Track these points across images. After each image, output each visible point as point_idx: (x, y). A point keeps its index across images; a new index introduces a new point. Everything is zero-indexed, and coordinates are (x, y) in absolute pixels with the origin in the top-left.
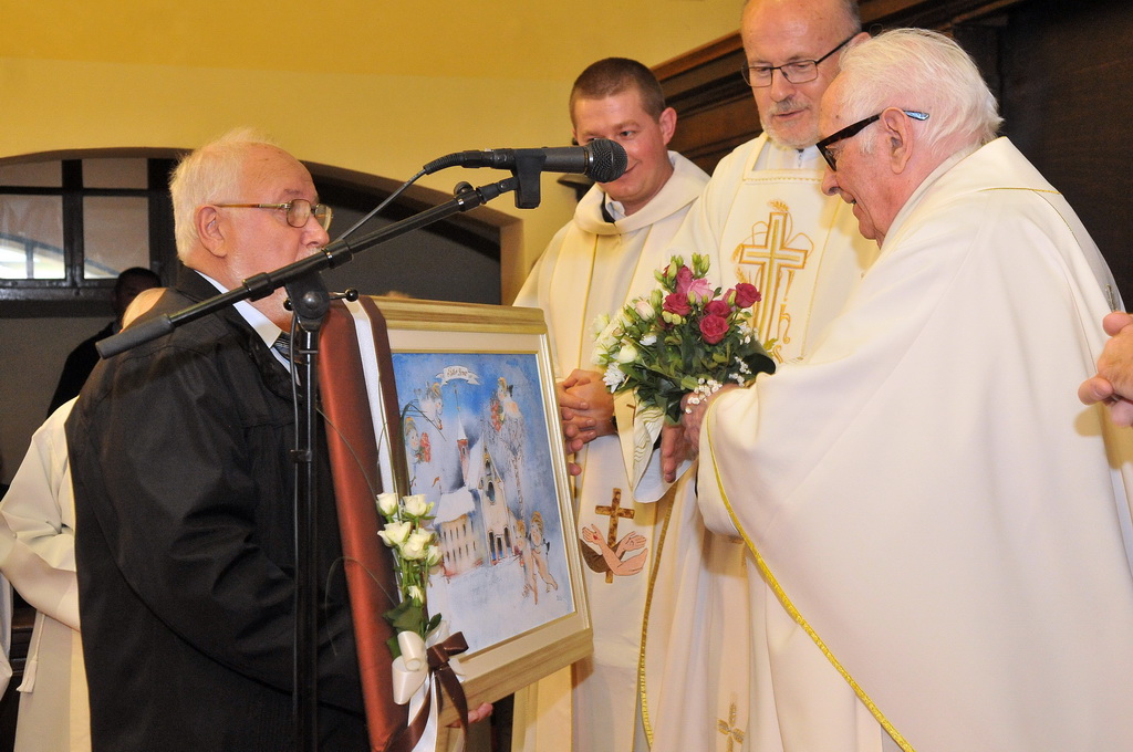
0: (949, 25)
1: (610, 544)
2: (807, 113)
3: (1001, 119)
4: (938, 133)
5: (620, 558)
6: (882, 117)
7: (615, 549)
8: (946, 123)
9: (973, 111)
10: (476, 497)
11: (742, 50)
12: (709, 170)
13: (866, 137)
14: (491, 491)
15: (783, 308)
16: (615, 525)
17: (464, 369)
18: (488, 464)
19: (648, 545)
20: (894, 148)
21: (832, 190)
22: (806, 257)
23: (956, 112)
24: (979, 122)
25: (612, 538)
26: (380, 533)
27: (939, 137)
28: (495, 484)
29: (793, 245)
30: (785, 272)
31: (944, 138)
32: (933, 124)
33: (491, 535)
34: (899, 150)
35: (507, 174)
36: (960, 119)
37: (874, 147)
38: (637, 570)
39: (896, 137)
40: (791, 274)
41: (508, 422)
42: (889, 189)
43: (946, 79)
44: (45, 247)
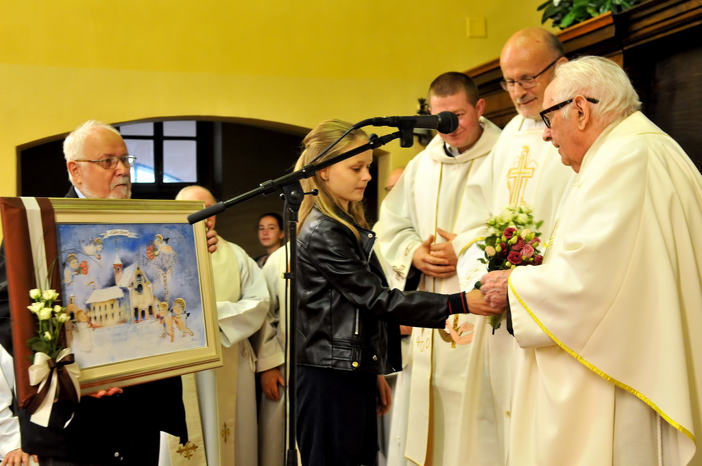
0: (621, 51)
1: (454, 328)
2: (536, 101)
3: (641, 103)
4: (603, 110)
5: (460, 335)
6: (574, 101)
7: (457, 331)
8: (608, 105)
9: (624, 99)
10: (125, 290)
11: (499, 68)
12: (502, 127)
13: (565, 111)
14: (140, 288)
15: (522, 198)
16: (457, 318)
17: (126, 231)
18: (139, 276)
19: (475, 329)
20: (580, 117)
21: (548, 139)
22: (533, 171)
23: (614, 99)
24: (628, 105)
25: (456, 325)
26: (29, 307)
27: (604, 112)
28: (144, 285)
29: (528, 167)
30: (524, 179)
31: (607, 112)
32: (601, 104)
33: (136, 310)
34: (582, 118)
35: (396, 130)
36: (616, 103)
37: (570, 116)
38: (469, 342)
39: (581, 111)
40: (526, 180)
41: (161, 256)
42: (577, 138)
43: (610, 82)
44: (144, 166)
